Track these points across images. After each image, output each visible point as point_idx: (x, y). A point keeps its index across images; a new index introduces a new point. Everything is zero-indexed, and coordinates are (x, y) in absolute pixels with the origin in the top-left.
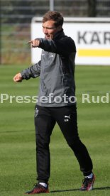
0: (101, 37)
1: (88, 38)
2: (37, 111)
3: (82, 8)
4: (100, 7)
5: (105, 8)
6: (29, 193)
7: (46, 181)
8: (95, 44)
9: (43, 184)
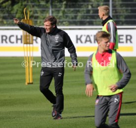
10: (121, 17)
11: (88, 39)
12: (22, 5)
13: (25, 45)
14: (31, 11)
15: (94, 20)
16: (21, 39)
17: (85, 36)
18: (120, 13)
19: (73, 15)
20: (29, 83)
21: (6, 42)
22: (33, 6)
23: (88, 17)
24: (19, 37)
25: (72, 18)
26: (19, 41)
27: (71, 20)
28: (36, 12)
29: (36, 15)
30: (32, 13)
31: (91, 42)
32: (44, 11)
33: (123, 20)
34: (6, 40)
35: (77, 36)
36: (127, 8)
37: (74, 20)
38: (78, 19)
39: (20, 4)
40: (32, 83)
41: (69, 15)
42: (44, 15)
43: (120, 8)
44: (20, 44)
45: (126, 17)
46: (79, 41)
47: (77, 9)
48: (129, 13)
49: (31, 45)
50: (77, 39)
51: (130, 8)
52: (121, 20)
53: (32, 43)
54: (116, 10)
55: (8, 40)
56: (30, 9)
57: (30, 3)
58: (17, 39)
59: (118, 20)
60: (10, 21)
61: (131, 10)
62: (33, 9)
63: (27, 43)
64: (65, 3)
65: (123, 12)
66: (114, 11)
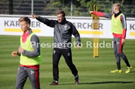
0: (15, 23)
1: (9, 23)
2: (55, 52)
3: (7, 10)
4: (14, 10)
5: (17, 11)
6: (51, 85)
7: (57, 80)
8: (12, 26)
9: (56, 82)
12: (93, 2)
13: (94, 30)
14: (99, 7)
16: (91, 26)
19: (128, 10)
20: (96, 57)
21: (81, 28)
22: (101, 3)
24: (90, 24)
25: (128, 12)
26: (90, 27)
27: (127, 14)
28: (103, 7)
29: (102, 9)
30: (99, 8)
32: (108, 6)
34: (80, 26)
35: (131, 25)
37: (129, 13)
38: (132, 13)
39: (91, 2)
40: (98, 57)
41: (125, 10)
42: (108, 9)
44: (90, 29)
47: (132, 6)
49: (98, 30)
50: (131, 27)
53: (99, 29)
55: (82, 26)
56: (98, 5)
57: (98, 1)
58: (89, 26)
60: (84, 13)
62: (100, 5)
63: (95, 29)
64: (123, 1)
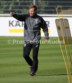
10: (42, 8)
11: (18, 24)
15: (22, 10)
17: (15, 21)
18: (41, 5)
23: (18, 8)
31: (20, 26)
33: (43, 10)
36: (46, 2)
43: (41, 2)
45: (45, 8)
46: (11, 25)
48: (47, 5)
51: (48, 2)
52: (41, 10)
54: (38, 3)
59: (40, 10)
61: (49, 3)
65: (43, 5)
66: (37, 4)
